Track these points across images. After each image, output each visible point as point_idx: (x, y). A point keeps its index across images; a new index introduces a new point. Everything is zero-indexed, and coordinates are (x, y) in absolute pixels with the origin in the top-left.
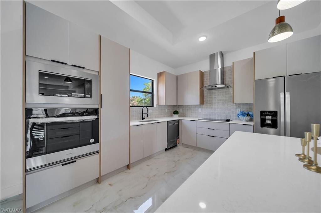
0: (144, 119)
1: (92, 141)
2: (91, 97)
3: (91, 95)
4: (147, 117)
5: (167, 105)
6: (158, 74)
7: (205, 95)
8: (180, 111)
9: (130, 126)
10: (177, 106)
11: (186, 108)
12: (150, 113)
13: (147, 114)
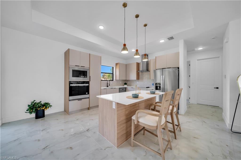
0: (108, 86)
1: (87, 93)
2: (87, 77)
3: (87, 76)
4: (109, 85)
5: (120, 80)
6: (116, 64)
7: (140, 74)
8: (128, 83)
9: (101, 89)
10: (126, 80)
11: (131, 81)
12: (111, 84)
13: (109, 84)
